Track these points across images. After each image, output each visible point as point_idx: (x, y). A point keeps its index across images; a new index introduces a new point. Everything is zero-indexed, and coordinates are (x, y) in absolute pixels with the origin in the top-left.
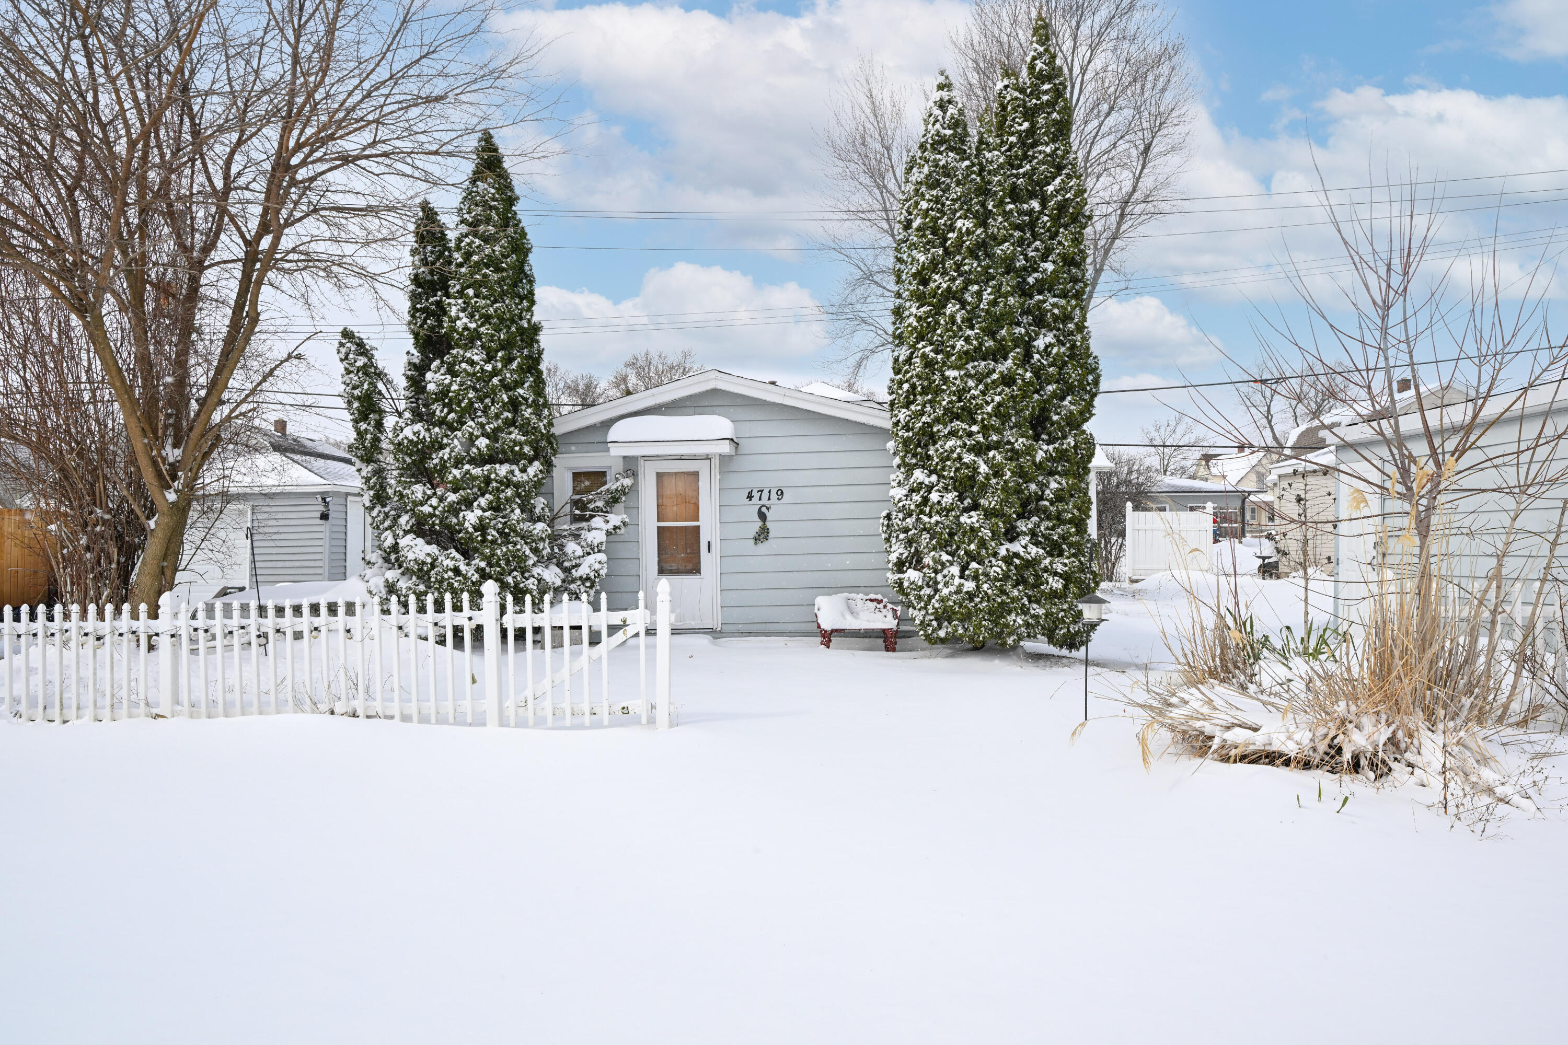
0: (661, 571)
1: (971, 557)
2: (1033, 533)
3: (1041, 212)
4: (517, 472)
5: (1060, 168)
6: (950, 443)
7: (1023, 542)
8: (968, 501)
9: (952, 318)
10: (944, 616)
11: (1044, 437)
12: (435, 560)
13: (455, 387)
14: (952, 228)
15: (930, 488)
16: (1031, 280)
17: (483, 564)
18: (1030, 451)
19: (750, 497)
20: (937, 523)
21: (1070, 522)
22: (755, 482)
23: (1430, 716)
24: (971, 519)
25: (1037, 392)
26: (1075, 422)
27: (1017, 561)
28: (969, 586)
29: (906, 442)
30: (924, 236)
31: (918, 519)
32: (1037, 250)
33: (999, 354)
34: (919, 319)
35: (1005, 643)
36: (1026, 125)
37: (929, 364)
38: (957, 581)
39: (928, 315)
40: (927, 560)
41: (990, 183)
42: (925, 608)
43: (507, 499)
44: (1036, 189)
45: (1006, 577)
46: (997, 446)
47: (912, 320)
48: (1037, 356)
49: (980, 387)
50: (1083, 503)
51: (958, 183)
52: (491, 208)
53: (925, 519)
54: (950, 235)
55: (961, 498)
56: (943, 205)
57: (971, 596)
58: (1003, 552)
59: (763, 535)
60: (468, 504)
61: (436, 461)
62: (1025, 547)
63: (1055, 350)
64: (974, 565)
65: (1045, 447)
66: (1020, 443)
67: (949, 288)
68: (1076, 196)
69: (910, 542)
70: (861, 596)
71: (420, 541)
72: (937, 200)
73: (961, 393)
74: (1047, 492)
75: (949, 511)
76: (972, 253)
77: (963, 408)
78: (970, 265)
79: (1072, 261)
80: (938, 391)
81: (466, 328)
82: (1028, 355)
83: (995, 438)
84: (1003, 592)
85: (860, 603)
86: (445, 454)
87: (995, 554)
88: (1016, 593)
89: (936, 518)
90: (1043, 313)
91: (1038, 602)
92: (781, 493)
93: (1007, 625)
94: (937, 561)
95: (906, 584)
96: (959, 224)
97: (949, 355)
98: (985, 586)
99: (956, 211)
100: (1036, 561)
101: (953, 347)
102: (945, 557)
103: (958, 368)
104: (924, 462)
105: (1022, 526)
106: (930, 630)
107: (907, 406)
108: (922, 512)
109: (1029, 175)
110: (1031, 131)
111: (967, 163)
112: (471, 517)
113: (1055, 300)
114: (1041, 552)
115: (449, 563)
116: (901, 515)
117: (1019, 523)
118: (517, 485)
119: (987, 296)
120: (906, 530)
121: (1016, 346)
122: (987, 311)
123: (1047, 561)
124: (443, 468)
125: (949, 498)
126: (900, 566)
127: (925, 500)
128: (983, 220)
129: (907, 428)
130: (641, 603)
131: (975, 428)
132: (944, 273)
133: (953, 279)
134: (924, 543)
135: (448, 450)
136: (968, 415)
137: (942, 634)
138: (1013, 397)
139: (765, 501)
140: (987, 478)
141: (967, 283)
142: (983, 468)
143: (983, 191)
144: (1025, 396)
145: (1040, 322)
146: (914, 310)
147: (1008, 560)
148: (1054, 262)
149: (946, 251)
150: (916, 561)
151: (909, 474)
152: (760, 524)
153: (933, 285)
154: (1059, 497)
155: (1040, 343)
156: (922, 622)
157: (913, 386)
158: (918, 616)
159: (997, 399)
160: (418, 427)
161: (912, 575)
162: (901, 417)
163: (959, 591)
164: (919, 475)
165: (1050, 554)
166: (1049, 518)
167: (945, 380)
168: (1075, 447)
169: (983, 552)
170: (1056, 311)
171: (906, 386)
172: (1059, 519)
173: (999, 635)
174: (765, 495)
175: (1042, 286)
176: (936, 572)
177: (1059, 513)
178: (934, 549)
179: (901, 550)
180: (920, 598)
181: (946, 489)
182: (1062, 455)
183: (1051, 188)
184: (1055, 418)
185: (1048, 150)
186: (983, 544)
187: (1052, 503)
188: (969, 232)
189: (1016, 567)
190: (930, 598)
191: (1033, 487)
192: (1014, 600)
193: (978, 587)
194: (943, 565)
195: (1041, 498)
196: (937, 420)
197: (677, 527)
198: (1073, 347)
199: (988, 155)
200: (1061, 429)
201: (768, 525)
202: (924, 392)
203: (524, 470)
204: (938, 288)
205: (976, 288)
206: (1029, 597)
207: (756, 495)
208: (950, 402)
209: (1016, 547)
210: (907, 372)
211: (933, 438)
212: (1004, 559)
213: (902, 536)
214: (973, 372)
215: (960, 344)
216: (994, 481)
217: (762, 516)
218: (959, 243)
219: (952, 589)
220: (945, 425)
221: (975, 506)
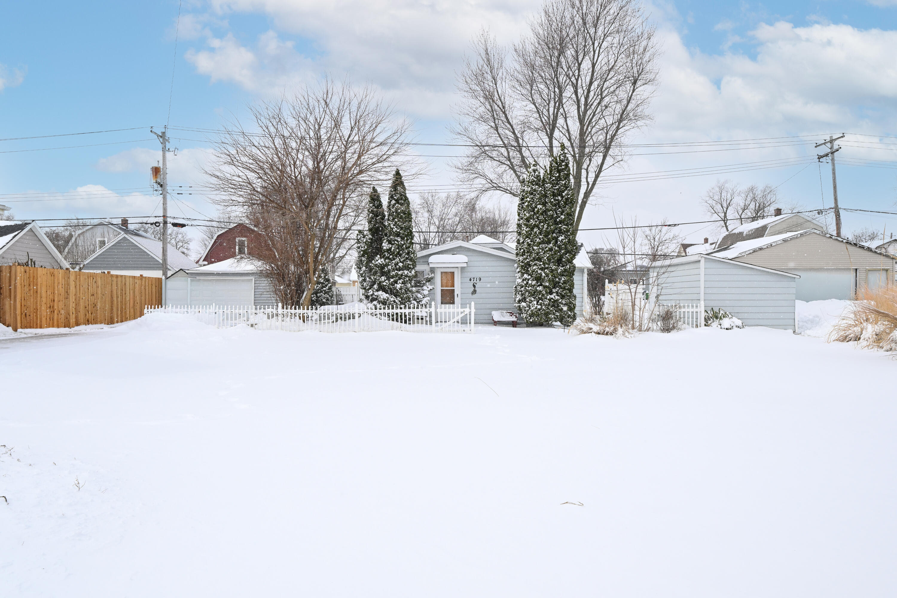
0: (442, 303)
1: (540, 299)
2: (557, 293)
3: (561, 200)
4: (409, 273)
5: (567, 188)
6: (534, 267)
7: (554, 295)
8: (539, 283)
9: (536, 232)
10: (532, 315)
11: (561, 265)
12: (388, 298)
13: (393, 248)
14: (536, 207)
15: (529, 280)
16: (558, 220)
17: (400, 300)
18: (556, 270)
19: (470, 280)
20: (531, 289)
21: (567, 289)
22: (472, 275)
23: (621, 326)
24: (540, 288)
25: (559, 252)
26: (570, 261)
27: (552, 300)
28: (539, 307)
29: (522, 266)
30: (528, 208)
31: (525, 288)
32: (559, 211)
33: (549, 242)
34: (526, 232)
35: (548, 323)
36: (558, 174)
37: (529, 245)
38: (536, 306)
39: (529, 231)
40: (527, 300)
41: (547, 193)
42: (527, 313)
43: (407, 281)
44: (560, 193)
45: (549, 305)
46: (547, 268)
47: (524, 232)
48: (559, 242)
49: (543, 252)
50: (571, 284)
51: (538, 194)
52: (402, 195)
53: (527, 288)
54: (536, 209)
55: (537, 283)
56: (534, 200)
57: (539, 310)
58: (548, 297)
59: (474, 292)
60: (396, 282)
61: (386, 269)
62: (555, 296)
63: (564, 241)
64: (540, 301)
65: (561, 268)
66: (554, 267)
67: (535, 224)
68: (571, 196)
69: (522, 295)
70: (505, 311)
71: (384, 293)
72: (532, 198)
73: (538, 253)
74: (561, 281)
75: (534, 286)
76: (542, 214)
77: (538, 257)
78: (541, 217)
79: (570, 215)
80: (531, 253)
81: (396, 231)
82: (556, 242)
83: (547, 266)
84: (548, 309)
85: (505, 314)
86: (390, 267)
87: (546, 298)
88: (552, 309)
89: (530, 288)
90: (561, 230)
91: (558, 312)
92: (480, 279)
93: (549, 318)
94: (530, 300)
95: (521, 306)
96: (538, 206)
97: (534, 243)
98: (543, 307)
99: (537, 202)
100: (558, 300)
101: (536, 241)
102: (533, 299)
103: (537, 246)
104: (527, 272)
105: (554, 290)
106: (528, 319)
107: (522, 255)
108: (526, 286)
109: (558, 189)
110: (559, 176)
111: (541, 189)
112: (398, 286)
113: (565, 226)
114: (559, 298)
115: (392, 299)
116: (520, 287)
117: (553, 290)
118: (409, 277)
119: (545, 226)
120: (522, 291)
121: (553, 240)
122: (545, 231)
123: (561, 300)
124: (389, 271)
125: (534, 282)
126: (519, 301)
127: (527, 283)
128: (544, 204)
129: (522, 262)
130: (468, 307)
131: (541, 263)
132: (534, 219)
133: (536, 222)
134: (527, 295)
135: (390, 266)
136: (539, 259)
137: (531, 320)
138: (552, 255)
139: (475, 281)
140: (544, 277)
141: (540, 222)
142: (543, 275)
143: (545, 196)
144: (555, 254)
145: (560, 232)
146: (525, 229)
147: (550, 300)
148: (564, 215)
149: (534, 213)
150: (524, 300)
151: (523, 275)
152: (474, 288)
153: (531, 223)
154: (565, 282)
155: (560, 238)
156: (526, 317)
157: (524, 250)
158: (524, 315)
159: (548, 255)
160: (382, 260)
161: (523, 304)
162: (521, 259)
163: (536, 308)
164: (526, 276)
165: (561, 298)
166: (562, 288)
167: (533, 249)
168: (569, 268)
169: (543, 298)
170: (565, 230)
171: (522, 250)
172: (564, 289)
173: (547, 321)
174: (475, 279)
175: (561, 222)
176: (530, 303)
177: (564, 287)
178: (530, 297)
179: (520, 297)
180: (525, 310)
181: (533, 280)
182: (565, 270)
183: (564, 194)
184: (564, 260)
185: (563, 183)
186: (543, 295)
187: (562, 284)
188: (541, 209)
189: (552, 302)
190: (528, 310)
191: (557, 279)
192: (551, 311)
193: (541, 307)
194: (532, 301)
195: (560, 283)
196: (531, 261)
197: (449, 290)
198: (569, 239)
199: (547, 185)
200: (566, 263)
201: (476, 289)
202: (528, 252)
203: (410, 272)
204: (532, 224)
205: (542, 224)
206: (555, 310)
207: (472, 279)
208: (535, 256)
209: (552, 296)
210: (522, 246)
211: (530, 266)
212: (549, 299)
213: (520, 293)
214: (541, 247)
215: (538, 240)
216: (546, 278)
217: (474, 286)
218: (538, 211)
219: (535, 308)
220: (533, 262)
221: (541, 285)
